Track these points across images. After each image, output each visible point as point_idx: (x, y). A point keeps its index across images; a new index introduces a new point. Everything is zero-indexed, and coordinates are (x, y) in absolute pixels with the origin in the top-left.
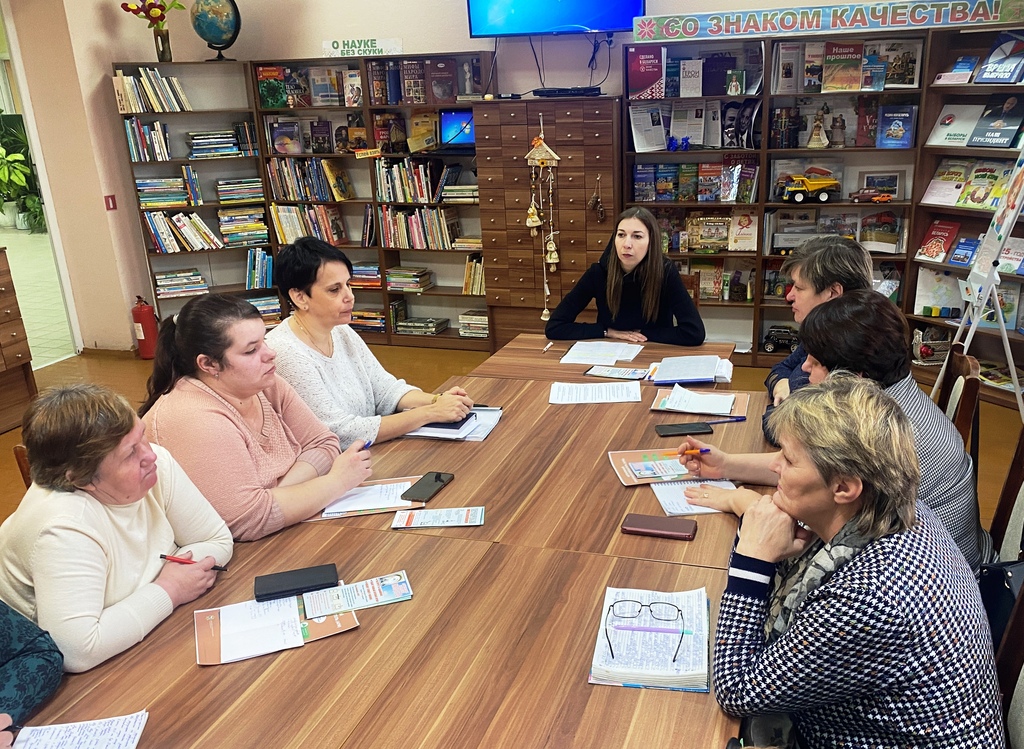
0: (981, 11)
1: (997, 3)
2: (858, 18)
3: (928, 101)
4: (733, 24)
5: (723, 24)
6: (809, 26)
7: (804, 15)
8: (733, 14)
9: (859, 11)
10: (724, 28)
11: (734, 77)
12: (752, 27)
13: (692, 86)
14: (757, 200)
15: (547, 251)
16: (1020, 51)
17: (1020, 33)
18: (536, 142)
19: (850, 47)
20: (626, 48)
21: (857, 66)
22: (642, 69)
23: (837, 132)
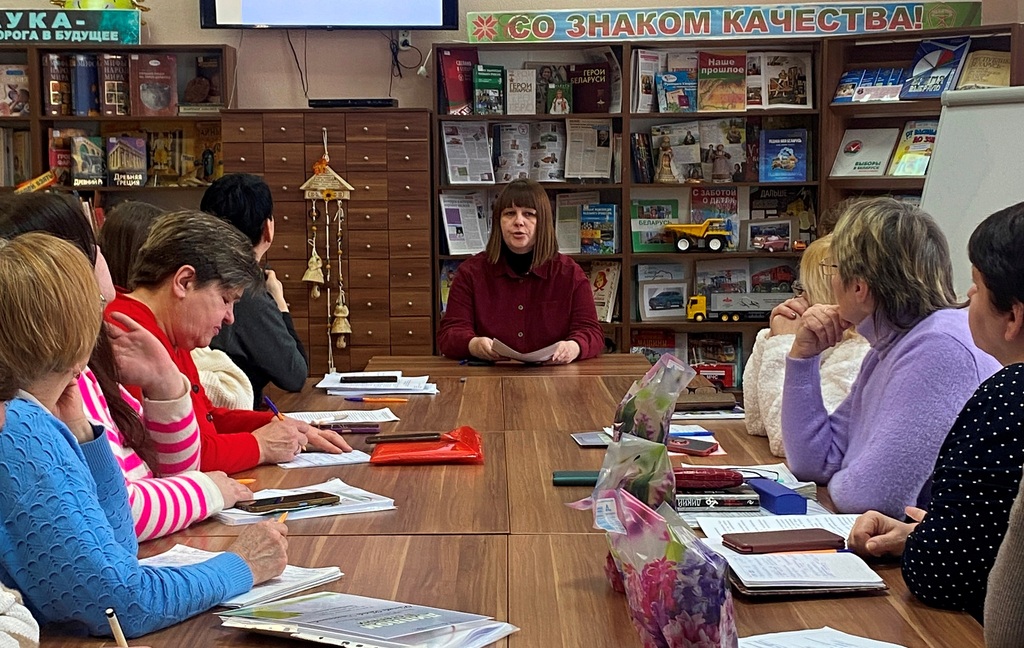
0: (901, 19)
1: (919, 11)
2: (756, 22)
3: (829, 123)
4: (599, 25)
5: (586, 25)
6: (697, 29)
7: (689, 16)
8: (599, 13)
9: (757, 14)
10: (587, 29)
11: (559, 93)
12: (623, 30)
13: (522, 102)
14: (620, 250)
15: (333, 318)
16: (949, 61)
17: (946, 42)
18: (318, 167)
19: (729, 58)
20: (439, 50)
21: (739, 81)
22: (460, 78)
23: (721, 163)
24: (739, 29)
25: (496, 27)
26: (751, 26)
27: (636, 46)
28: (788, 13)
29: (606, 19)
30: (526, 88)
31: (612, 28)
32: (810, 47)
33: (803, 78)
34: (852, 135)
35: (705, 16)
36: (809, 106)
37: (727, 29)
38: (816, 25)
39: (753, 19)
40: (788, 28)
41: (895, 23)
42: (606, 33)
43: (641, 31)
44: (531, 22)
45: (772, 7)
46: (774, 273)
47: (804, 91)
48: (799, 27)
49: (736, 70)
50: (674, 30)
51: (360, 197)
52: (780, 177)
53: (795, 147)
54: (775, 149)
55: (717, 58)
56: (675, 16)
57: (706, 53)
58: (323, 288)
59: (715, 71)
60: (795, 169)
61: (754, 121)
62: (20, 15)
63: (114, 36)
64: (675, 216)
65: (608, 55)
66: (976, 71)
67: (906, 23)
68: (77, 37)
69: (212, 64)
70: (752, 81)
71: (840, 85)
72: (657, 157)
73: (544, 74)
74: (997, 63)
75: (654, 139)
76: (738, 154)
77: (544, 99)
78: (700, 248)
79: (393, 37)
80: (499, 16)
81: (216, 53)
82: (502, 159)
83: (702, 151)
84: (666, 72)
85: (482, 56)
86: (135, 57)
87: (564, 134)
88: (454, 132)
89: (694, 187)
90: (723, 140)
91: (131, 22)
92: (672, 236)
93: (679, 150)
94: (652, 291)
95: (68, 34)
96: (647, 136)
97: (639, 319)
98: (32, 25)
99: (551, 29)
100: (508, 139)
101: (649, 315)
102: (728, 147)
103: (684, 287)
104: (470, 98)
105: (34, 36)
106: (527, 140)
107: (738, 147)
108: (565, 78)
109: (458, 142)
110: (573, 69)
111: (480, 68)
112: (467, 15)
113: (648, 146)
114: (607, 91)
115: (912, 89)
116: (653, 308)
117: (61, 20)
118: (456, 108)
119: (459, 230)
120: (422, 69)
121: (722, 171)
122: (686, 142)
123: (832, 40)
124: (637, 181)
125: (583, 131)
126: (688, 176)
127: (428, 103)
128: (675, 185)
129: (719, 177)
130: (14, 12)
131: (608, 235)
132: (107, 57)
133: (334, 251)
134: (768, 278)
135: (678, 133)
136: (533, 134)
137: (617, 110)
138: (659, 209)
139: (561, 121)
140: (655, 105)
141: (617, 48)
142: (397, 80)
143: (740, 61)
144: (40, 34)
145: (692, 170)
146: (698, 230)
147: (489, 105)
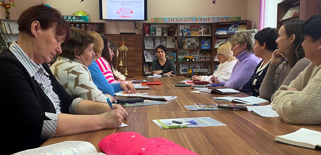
0: (227, 19)
1: (230, 18)
2: (201, 20)
3: (214, 38)
5: (170, 20)
6: (190, 21)
7: (189, 19)
8: (173, 18)
9: (201, 18)
11: (165, 32)
12: (177, 21)
13: (159, 34)
14: (176, 61)
15: (125, 72)
16: (235, 27)
17: (235, 23)
18: (122, 45)
19: (196, 26)
20: (144, 24)
21: (198, 31)
22: (148, 29)
23: (194, 45)
24: (198, 21)
25: (154, 20)
26: (200, 20)
27: (179, 24)
28: (207, 18)
29: (174, 19)
30: (159, 31)
31: (175, 20)
32: (210, 25)
33: (209, 30)
34: (218, 40)
35: (192, 19)
36: (210, 35)
37: (196, 21)
38: (211, 20)
39: (200, 19)
40: (207, 21)
41: (226, 20)
42: (174, 21)
43: (180, 21)
44: (160, 19)
45: (204, 17)
46: (204, 65)
47: (209, 33)
48: (209, 21)
49: (197, 29)
50: (186, 21)
51: (129, 50)
52: (205, 48)
53: (208, 42)
54: (204, 43)
55: (194, 26)
56: (186, 18)
57: (192, 25)
58: (123, 67)
59: (193, 29)
60: (208, 46)
61: (200, 38)
62: (66, 17)
63: (84, 21)
64: (186, 55)
65: (174, 25)
66: (240, 28)
67: (228, 20)
68: (77, 21)
69: (102, 26)
70: (200, 31)
71: (216, 31)
72: (183, 44)
73: (163, 29)
74: (244, 27)
75: (183, 41)
76: (197, 44)
77: (163, 33)
78: (191, 61)
79: (135, 22)
80: (155, 18)
81: (103, 24)
82: (155, 44)
83: (191, 43)
84: (185, 29)
85: (151, 25)
86: (88, 25)
87: (166, 40)
88: (146, 39)
89: (190, 50)
90: (195, 41)
91: (87, 18)
92: (186, 59)
93: (187, 43)
94: (182, 69)
95: (75, 20)
96: (181, 40)
97: (179, 73)
98: (69, 19)
99: (164, 21)
100: (156, 41)
101: (181, 73)
102: (196, 42)
103: (188, 68)
104: (149, 33)
105: (69, 20)
106: (159, 41)
107: (197, 43)
108: (166, 30)
109: (147, 41)
110: (168, 28)
111: (151, 28)
112: (149, 18)
113: (181, 42)
114: (174, 32)
115: (229, 32)
116: (182, 72)
117: (74, 18)
118: (147, 34)
119: (147, 57)
120: (140, 28)
121: (195, 47)
122: (188, 42)
123: (214, 23)
124: (179, 48)
125: (170, 39)
126: (188, 48)
127: (142, 33)
128: (186, 49)
129: (194, 48)
130: (65, 16)
131: (174, 58)
132: (83, 25)
133: (125, 60)
134: (203, 66)
135: (187, 40)
136: (161, 40)
137: (176, 35)
138: (183, 54)
139: (166, 37)
140: (183, 35)
141: (176, 24)
142: (136, 30)
143: (198, 27)
144: (70, 20)
145: (189, 47)
146: (191, 57)
147: (153, 34)
